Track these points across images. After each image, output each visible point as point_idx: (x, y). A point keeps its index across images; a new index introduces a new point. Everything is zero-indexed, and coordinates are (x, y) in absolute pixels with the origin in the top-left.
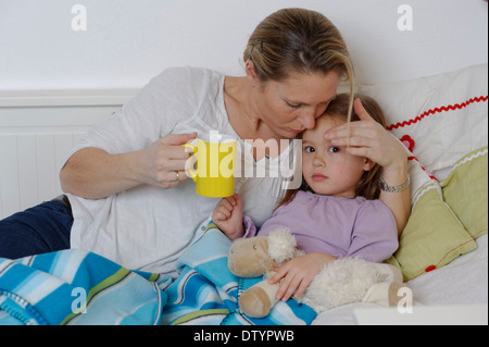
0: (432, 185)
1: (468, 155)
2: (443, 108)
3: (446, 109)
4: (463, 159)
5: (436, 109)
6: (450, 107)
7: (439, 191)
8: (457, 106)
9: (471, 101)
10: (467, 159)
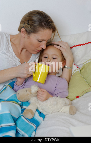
0: (78, 70)
1: (88, 61)
2: (79, 45)
3: (80, 45)
4: (87, 62)
5: (77, 45)
6: (81, 45)
7: (80, 72)
8: (83, 44)
9: (88, 43)
10: (88, 62)
